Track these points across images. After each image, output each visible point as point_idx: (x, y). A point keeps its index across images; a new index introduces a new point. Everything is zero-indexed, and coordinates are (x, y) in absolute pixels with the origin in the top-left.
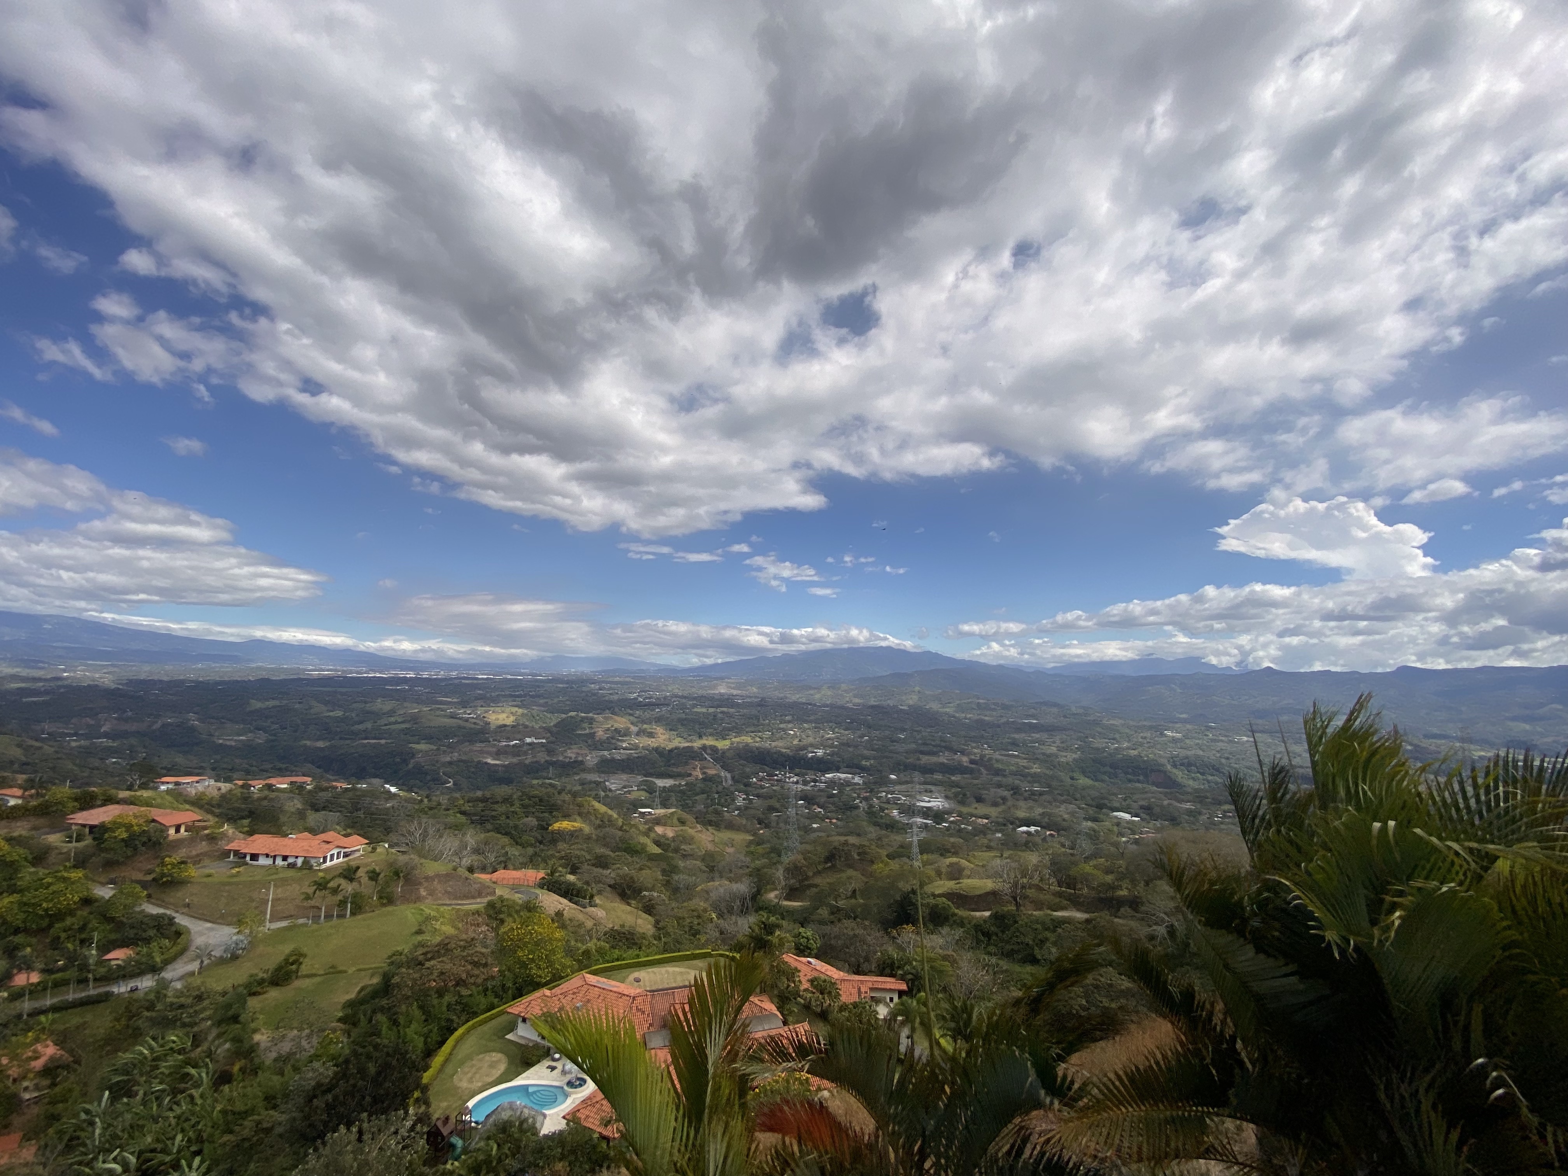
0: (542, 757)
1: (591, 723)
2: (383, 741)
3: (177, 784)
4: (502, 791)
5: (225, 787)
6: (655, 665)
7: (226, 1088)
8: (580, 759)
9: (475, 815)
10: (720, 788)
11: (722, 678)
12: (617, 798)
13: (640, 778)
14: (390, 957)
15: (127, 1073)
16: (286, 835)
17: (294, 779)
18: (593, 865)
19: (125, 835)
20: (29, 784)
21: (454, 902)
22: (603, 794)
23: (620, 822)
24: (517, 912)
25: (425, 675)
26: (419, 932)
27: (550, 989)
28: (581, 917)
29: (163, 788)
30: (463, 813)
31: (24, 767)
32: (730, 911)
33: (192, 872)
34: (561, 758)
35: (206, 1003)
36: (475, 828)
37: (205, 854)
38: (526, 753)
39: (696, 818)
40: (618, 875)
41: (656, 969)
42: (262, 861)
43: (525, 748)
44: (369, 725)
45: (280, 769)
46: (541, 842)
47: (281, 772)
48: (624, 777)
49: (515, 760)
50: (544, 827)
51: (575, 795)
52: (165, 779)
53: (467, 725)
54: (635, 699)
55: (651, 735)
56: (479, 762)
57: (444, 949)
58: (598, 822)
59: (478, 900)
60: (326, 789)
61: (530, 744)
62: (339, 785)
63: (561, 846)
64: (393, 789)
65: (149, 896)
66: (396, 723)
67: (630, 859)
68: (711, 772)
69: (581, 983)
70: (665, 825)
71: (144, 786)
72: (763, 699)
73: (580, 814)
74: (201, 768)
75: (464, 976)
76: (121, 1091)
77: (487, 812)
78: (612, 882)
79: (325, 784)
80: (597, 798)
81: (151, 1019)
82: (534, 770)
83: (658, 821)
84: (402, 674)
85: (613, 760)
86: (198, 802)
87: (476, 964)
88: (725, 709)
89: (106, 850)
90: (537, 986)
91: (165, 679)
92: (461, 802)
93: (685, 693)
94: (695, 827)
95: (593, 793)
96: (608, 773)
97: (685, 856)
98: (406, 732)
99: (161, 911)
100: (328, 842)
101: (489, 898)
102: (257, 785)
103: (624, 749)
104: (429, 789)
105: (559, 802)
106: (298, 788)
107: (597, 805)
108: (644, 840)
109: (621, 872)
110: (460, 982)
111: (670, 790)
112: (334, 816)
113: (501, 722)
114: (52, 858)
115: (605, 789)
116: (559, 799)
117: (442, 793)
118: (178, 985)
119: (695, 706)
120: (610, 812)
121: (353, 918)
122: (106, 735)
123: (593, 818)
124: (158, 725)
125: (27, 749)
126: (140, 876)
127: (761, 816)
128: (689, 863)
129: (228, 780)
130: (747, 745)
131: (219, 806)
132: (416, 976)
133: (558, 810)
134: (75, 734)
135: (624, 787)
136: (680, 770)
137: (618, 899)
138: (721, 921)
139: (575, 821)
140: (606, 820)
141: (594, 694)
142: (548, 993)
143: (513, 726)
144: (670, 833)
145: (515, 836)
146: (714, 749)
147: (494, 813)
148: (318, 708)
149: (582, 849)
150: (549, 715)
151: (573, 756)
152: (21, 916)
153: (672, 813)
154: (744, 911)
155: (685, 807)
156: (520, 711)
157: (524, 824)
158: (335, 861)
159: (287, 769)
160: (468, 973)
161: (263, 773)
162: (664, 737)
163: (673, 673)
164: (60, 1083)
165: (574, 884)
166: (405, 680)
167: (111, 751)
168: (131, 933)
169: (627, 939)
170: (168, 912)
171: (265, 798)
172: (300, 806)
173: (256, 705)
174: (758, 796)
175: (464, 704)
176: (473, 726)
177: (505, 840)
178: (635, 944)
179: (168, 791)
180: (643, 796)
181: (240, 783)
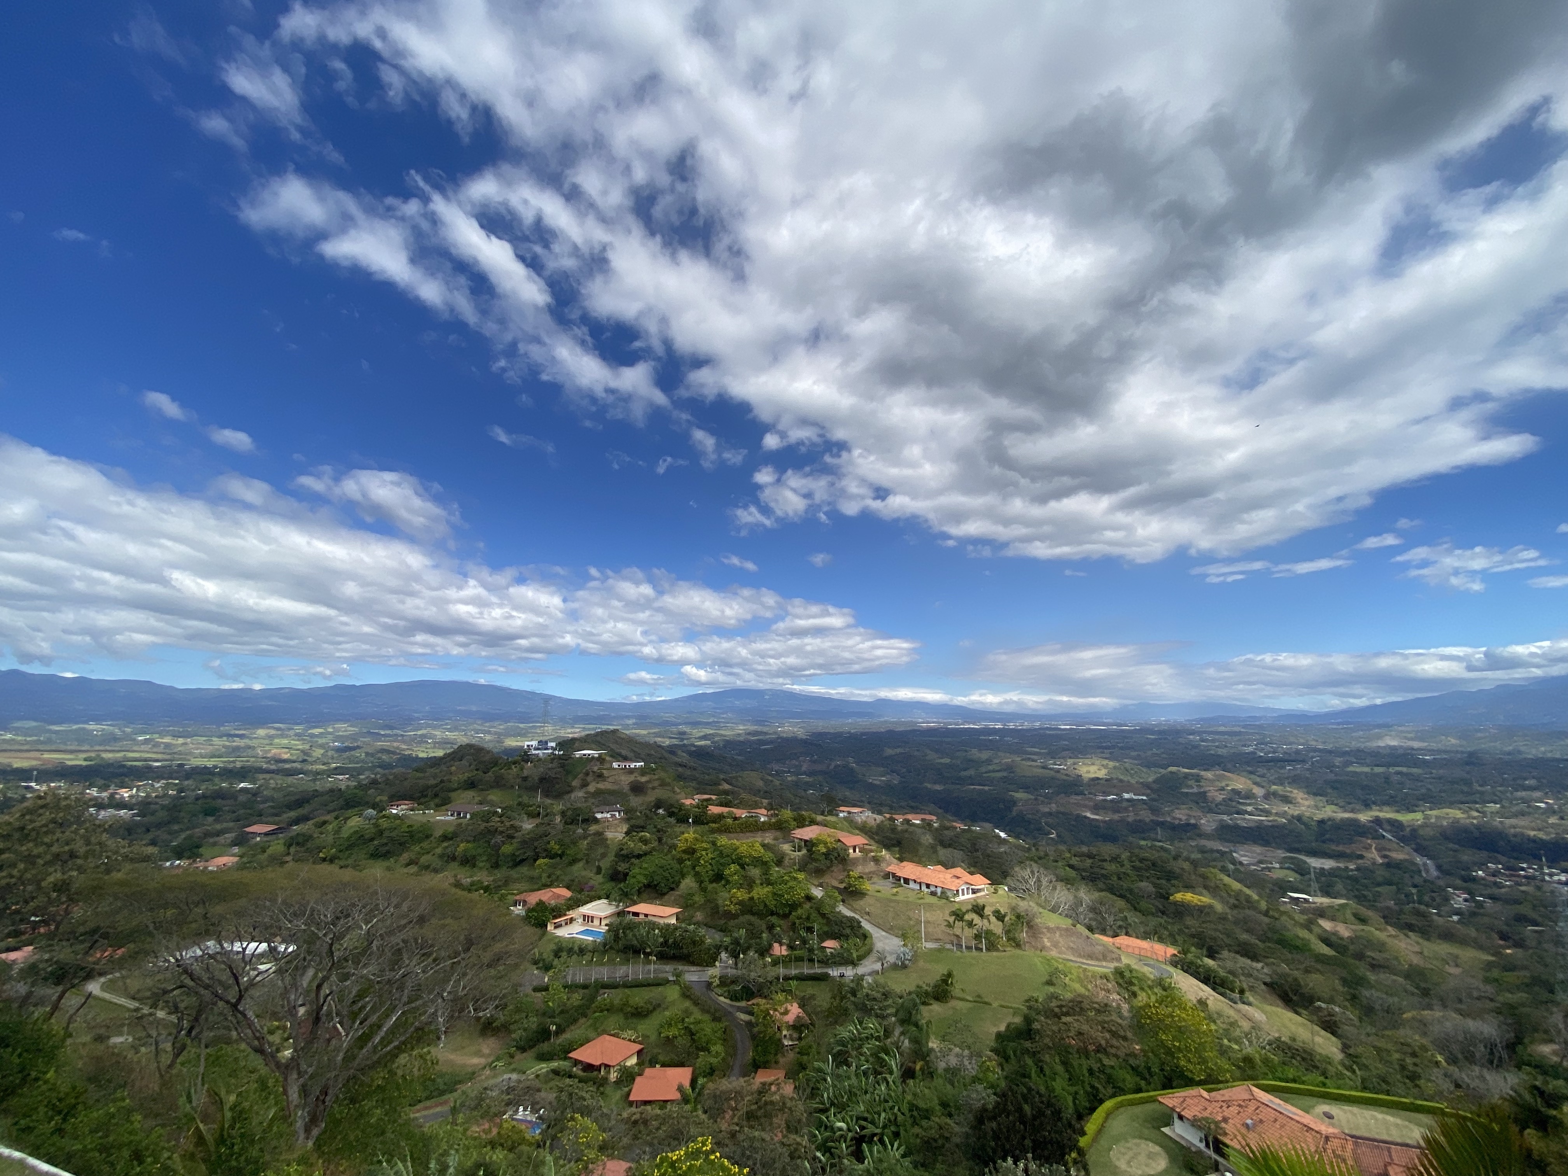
0: (1146, 816)
1: (1198, 781)
2: (986, 788)
3: (849, 813)
4: (1108, 849)
5: (879, 818)
6: (1274, 710)
7: (911, 1082)
8: (1193, 821)
9: (1084, 870)
10: (1417, 880)
11: (1387, 726)
12: (1253, 874)
13: (1281, 854)
14: (1027, 1001)
15: (844, 1046)
16: (925, 866)
17: (924, 816)
18: (1237, 952)
19: (824, 850)
20: (770, 808)
21: (1079, 960)
22: (1231, 867)
23: (1263, 905)
24: (1150, 987)
25: (1011, 726)
26: (1050, 983)
27: (1209, 1091)
28: (1232, 1013)
29: (841, 815)
30: (1071, 867)
31: (767, 794)
32: (1470, 1058)
33: (867, 886)
34: (1169, 819)
35: (890, 1002)
36: (1087, 885)
37: (873, 873)
38: (1126, 809)
39: (1384, 917)
40: (1275, 972)
41: (1355, 1109)
42: (912, 885)
43: (1125, 804)
44: (971, 772)
45: (912, 807)
46: (1163, 913)
47: (915, 810)
48: (1258, 849)
49: (1116, 817)
50: (1165, 897)
51: (1195, 864)
52: (842, 808)
53: (1058, 776)
54: (1253, 753)
55: (1286, 800)
56: (1078, 816)
57: (1077, 1007)
58: (1232, 901)
59: (1104, 964)
60: (948, 828)
61: (1128, 800)
62: (958, 825)
63: (1189, 921)
64: (1003, 835)
65: (843, 901)
66: (994, 771)
67: (1289, 956)
68: (1398, 856)
69: (1247, 1096)
70: (1333, 919)
71: (830, 813)
72: (1471, 754)
73: (1206, 887)
74: (862, 801)
75: (1103, 1043)
76: (842, 1059)
77: (1096, 870)
78: (1268, 980)
79: (948, 824)
80: (1224, 870)
81: (854, 1003)
82: (1140, 829)
83: (1321, 912)
84: (992, 725)
85: (1236, 827)
86: (864, 829)
87: (1114, 1034)
88: (1404, 770)
89: (816, 860)
90: (1189, 1082)
91: (832, 731)
92: (1068, 855)
93: (1329, 747)
94: (1385, 930)
95: (1220, 864)
96: (1235, 842)
97: (1375, 966)
98: (1004, 779)
99: (852, 914)
100: (958, 878)
101: (1117, 965)
102: (900, 819)
103: (1250, 814)
104: (1035, 838)
105: (1178, 871)
106: (927, 825)
107: (1227, 880)
108: (1303, 934)
109: (1279, 971)
110: (1100, 1049)
111: (1333, 873)
112: (958, 854)
113: (1093, 776)
114: (786, 862)
115: (1234, 862)
116: (1177, 866)
117: (1048, 844)
118: (870, 979)
119: (1350, 763)
120: (1248, 891)
121: (990, 954)
122: (805, 773)
123: (1225, 895)
124: (832, 767)
125: (766, 782)
126: (835, 883)
127: (1505, 928)
128: (1384, 977)
129: (880, 813)
130: (1456, 821)
131: (877, 834)
132: (1055, 1028)
133: (1176, 878)
134: (789, 772)
135: (1261, 862)
136: (1341, 848)
137: (1279, 1002)
138: (1453, 1069)
139: (1201, 894)
140: (1242, 899)
141: (1196, 747)
142: (1205, 1094)
143: (1107, 780)
144: (1344, 931)
145: (1132, 900)
146: (1395, 826)
147: (1103, 872)
148: (932, 756)
149: (1216, 930)
150: (1144, 770)
151: (1184, 818)
152: (774, 902)
153: (1342, 906)
154: (1494, 1062)
155: (1360, 899)
156: (1111, 764)
157: (1140, 889)
158: (966, 897)
159: (917, 808)
160: (1107, 1042)
161: (902, 810)
162: (1307, 803)
163: (1301, 720)
164: (805, 1037)
165: (1214, 971)
166: (995, 731)
167: (809, 785)
168: (836, 929)
169: (1304, 1059)
170: (857, 917)
171: (906, 831)
172: (931, 841)
173: (889, 752)
174: (1493, 898)
175: (1053, 755)
176: (1065, 778)
177: (1121, 903)
178: (1317, 1067)
179: (845, 818)
180: (1292, 877)
181: (888, 816)
